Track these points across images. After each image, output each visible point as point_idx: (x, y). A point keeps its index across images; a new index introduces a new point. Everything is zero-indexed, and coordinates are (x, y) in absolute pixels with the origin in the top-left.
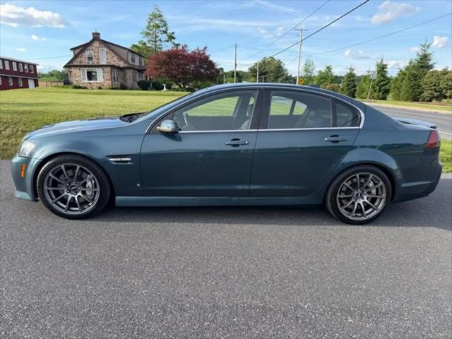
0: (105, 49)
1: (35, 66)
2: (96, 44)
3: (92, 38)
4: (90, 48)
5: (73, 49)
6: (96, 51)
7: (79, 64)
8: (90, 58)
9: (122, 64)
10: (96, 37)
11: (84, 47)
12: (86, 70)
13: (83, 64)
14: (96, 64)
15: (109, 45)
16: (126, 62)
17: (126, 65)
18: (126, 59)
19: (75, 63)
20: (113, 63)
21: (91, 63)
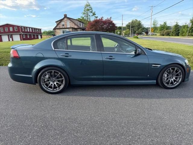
0: (69, 21)
1: (41, 29)
2: (66, 19)
3: (64, 17)
4: (63, 21)
5: (56, 22)
6: (66, 22)
7: (59, 28)
8: (63, 25)
9: (76, 27)
10: (65, 16)
11: (61, 21)
12: (62, 30)
13: (61, 28)
14: (65, 27)
15: (71, 19)
16: (78, 26)
17: (78, 27)
18: (77, 25)
19: (57, 28)
20: (72, 27)
21: (63, 27)
